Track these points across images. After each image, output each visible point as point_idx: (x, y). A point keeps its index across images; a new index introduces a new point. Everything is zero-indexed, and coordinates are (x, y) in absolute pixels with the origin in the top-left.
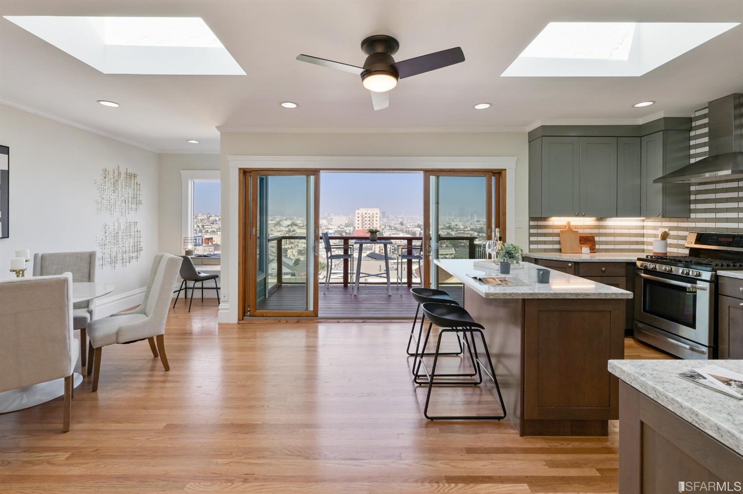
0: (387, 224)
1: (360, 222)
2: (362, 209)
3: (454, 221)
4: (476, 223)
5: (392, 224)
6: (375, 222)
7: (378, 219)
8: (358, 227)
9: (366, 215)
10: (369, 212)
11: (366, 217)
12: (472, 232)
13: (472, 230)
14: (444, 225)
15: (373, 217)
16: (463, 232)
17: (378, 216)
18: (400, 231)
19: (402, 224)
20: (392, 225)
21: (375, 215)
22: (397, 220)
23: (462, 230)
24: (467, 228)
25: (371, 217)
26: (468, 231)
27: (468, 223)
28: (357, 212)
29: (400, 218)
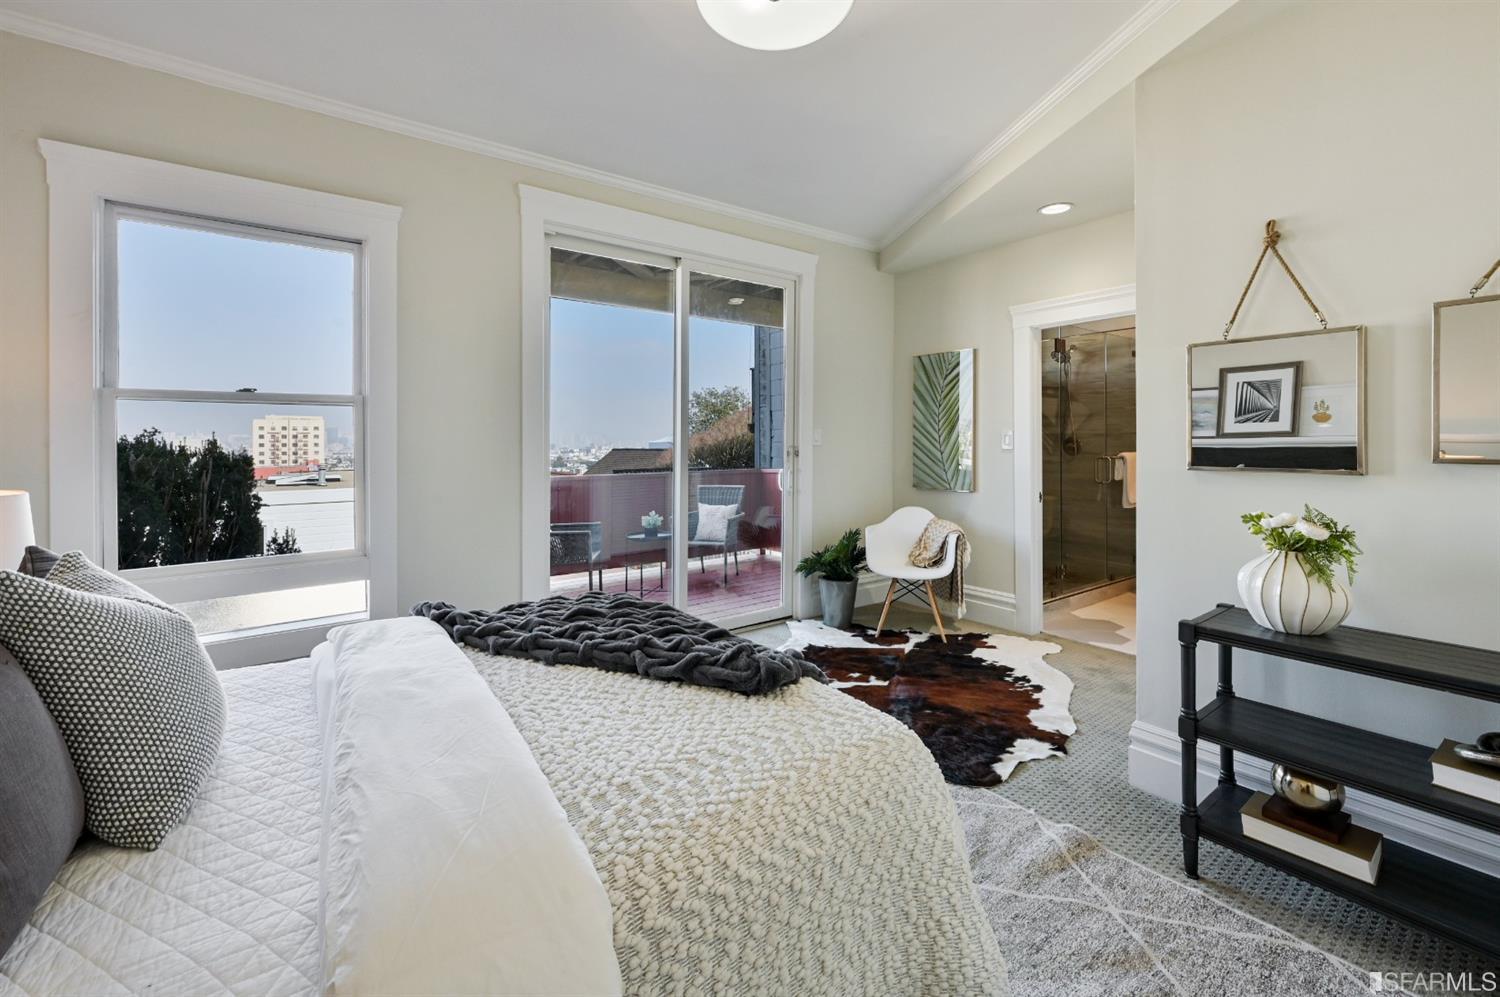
1: (267, 449)
2: (272, 416)
6: (311, 449)
7: (321, 441)
8: (262, 462)
9: (284, 433)
10: (293, 424)
11: (284, 437)
15: (305, 436)
17: (321, 432)
21: (312, 432)
25: (300, 436)
28: (257, 423)
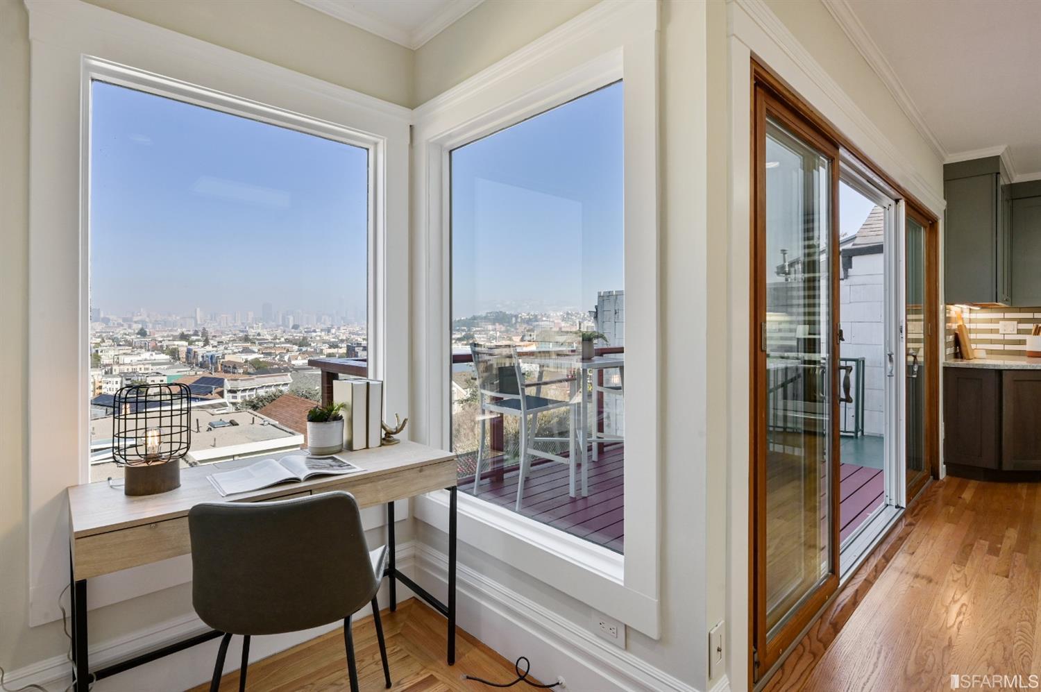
0: (104, 335)
3: (253, 328)
4: (293, 330)
5: (119, 332)
12: (288, 345)
13: (287, 341)
14: (235, 335)
16: (272, 345)
18: (141, 347)
19: (142, 333)
20: (119, 336)
22: (130, 327)
23: (271, 343)
24: (279, 339)
26: (281, 343)
27: (279, 331)
29: (136, 322)
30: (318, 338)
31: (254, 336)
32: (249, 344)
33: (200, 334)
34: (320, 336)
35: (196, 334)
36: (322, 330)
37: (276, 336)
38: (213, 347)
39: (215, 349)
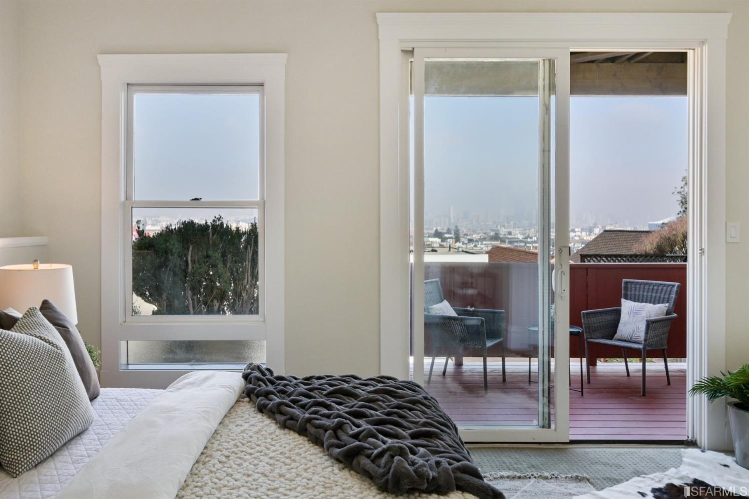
30: (577, 238)
31: (505, 235)
32: (499, 242)
33: (453, 232)
34: (579, 236)
35: (449, 232)
36: (582, 230)
37: (529, 235)
38: (463, 244)
39: (465, 246)
